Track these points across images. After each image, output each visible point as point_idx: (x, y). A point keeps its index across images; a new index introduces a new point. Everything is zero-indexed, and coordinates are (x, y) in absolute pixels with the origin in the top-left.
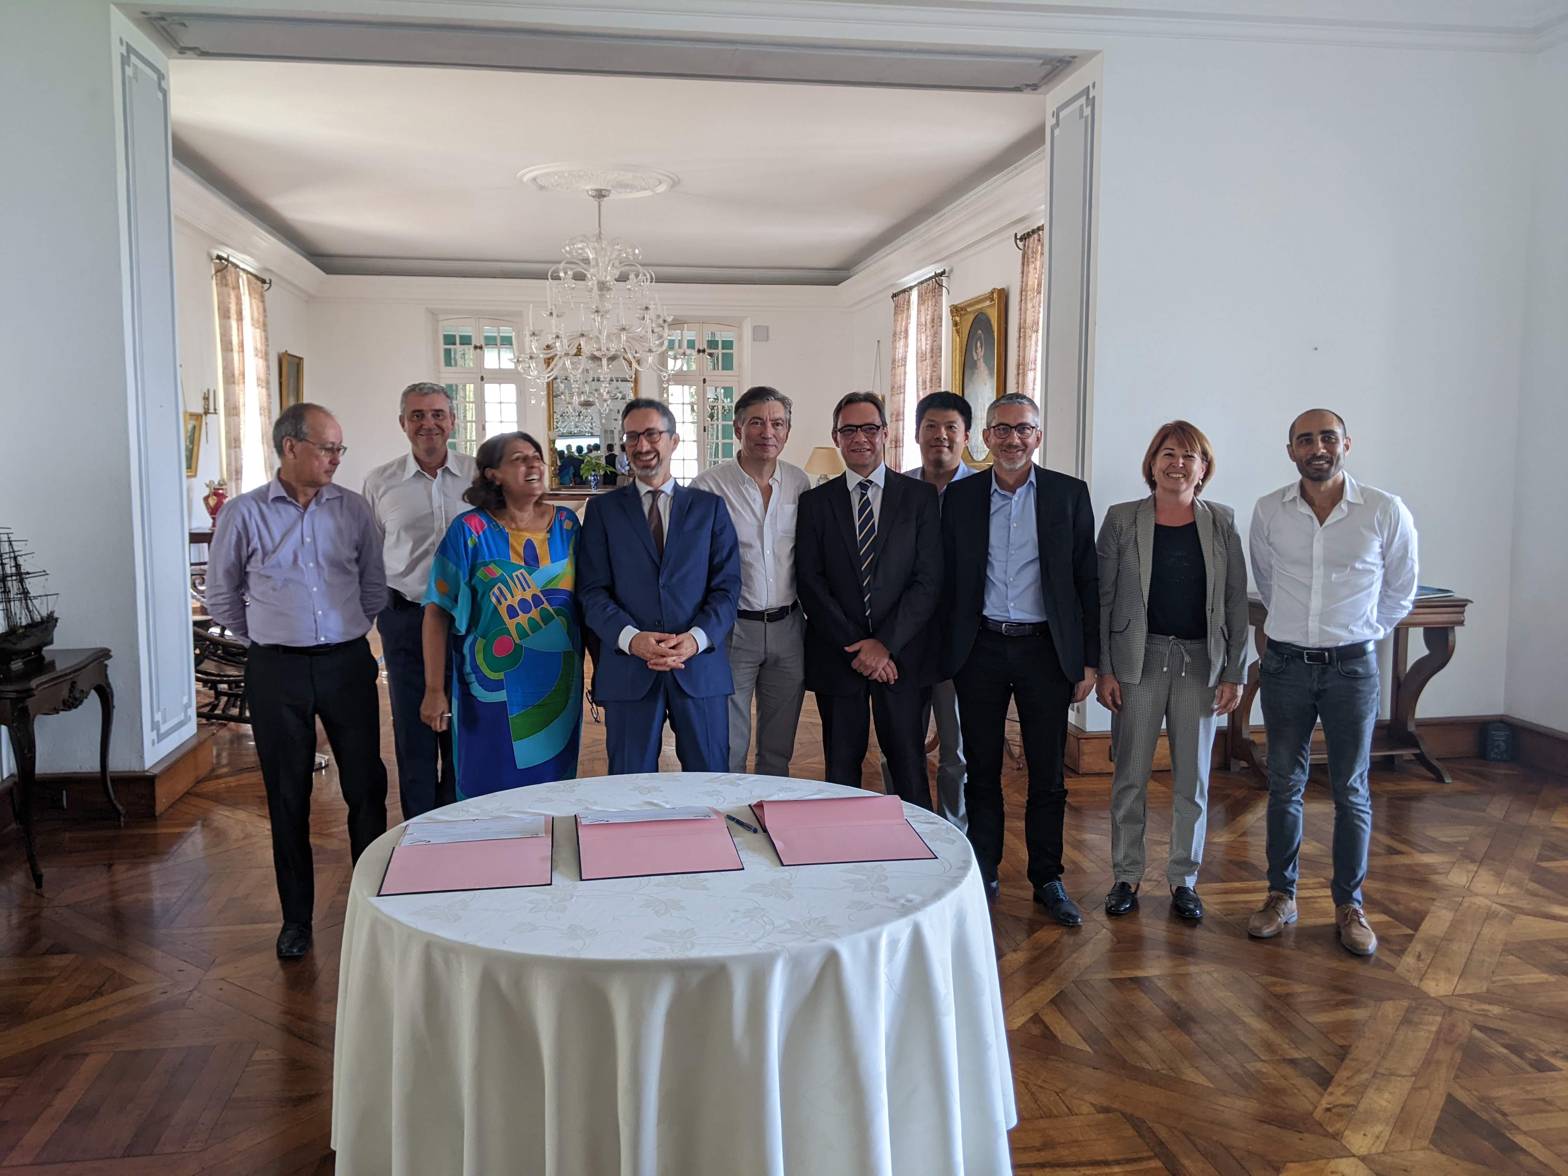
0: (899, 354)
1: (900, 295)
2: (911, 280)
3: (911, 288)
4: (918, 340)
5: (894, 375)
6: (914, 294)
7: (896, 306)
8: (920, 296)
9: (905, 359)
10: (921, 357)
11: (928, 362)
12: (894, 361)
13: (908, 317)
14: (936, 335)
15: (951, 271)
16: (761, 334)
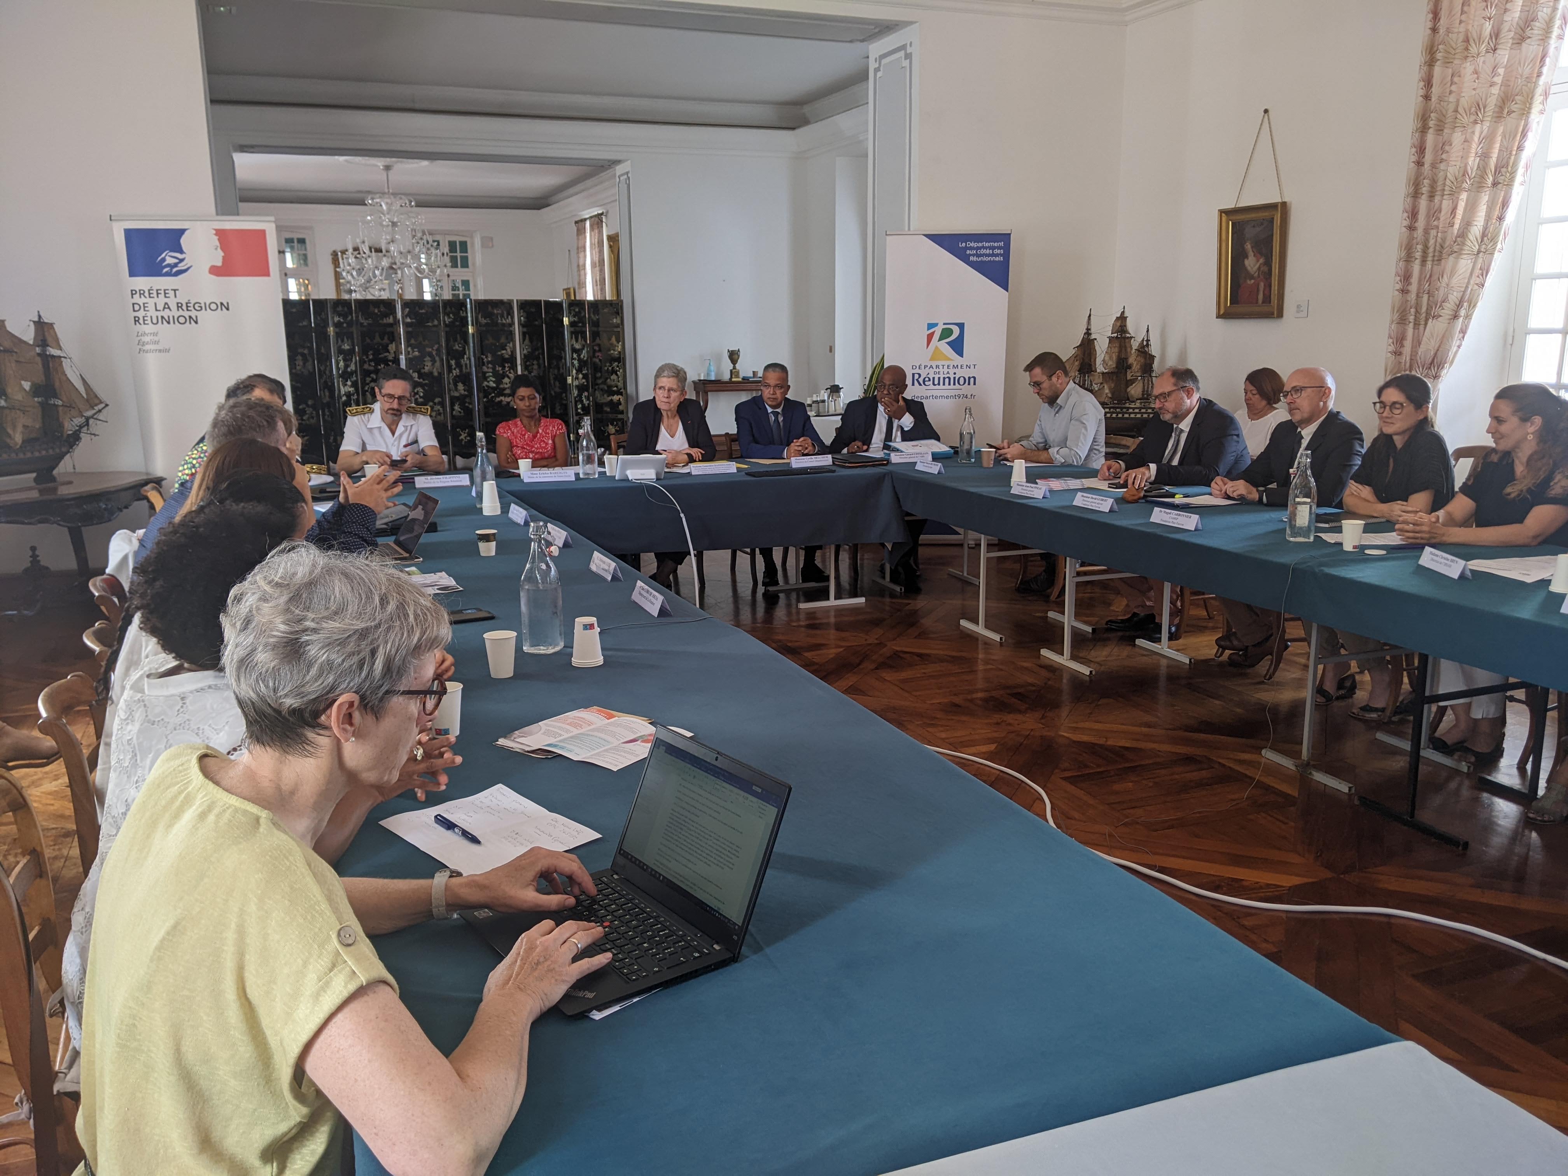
0: (581, 263)
1: (581, 222)
2: (586, 214)
3: (585, 220)
4: (591, 254)
5: (579, 276)
6: (588, 223)
7: (578, 230)
8: (591, 226)
9: (584, 265)
10: (593, 265)
11: (598, 268)
12: (578, 266)
13: (585, 238)
14: (601, 252)
15: (607, 212)
16: (488, 242)
